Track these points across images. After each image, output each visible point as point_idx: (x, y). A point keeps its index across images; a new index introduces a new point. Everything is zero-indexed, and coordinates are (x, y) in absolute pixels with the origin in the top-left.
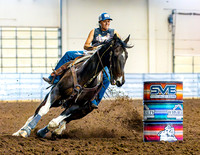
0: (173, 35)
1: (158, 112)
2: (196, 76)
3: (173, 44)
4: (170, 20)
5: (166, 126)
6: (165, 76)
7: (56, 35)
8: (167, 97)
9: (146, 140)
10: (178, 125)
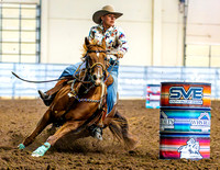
0: (185, 17)
3: (185, 29)
5: (188, 139)
7: (34, 13)
8: (191, 102)
9: (162, 157)
10: (203, 139)
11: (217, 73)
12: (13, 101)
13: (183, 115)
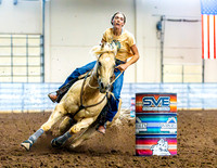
0: (162, 43)
1: (150, 125)
2: (186, 86)
3: (162, 52)
4: (158, 27)
5: (159, 139)
6: (153, 86)
7: (38, 42)
8: (160, 109)
9: (137, 155)
10: (171, 139)
11: (189, 88)
12: (23, 113)
13: (154, 119)
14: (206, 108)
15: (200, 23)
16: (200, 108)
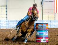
0: (43, 8)
2: (50, 21)
3: (42, 11)
4: (41, 3)
6: (40, 21)
9: (36, 42)
10: (46, 37)
13: (41, 31)
14: (56, 28)
15: (54, 2)
16: (54, 28)
